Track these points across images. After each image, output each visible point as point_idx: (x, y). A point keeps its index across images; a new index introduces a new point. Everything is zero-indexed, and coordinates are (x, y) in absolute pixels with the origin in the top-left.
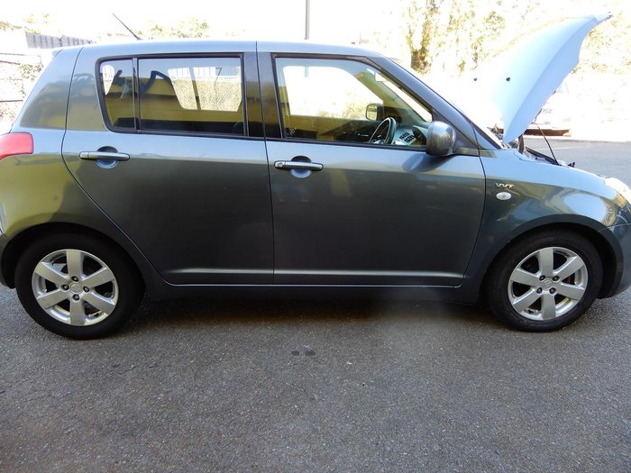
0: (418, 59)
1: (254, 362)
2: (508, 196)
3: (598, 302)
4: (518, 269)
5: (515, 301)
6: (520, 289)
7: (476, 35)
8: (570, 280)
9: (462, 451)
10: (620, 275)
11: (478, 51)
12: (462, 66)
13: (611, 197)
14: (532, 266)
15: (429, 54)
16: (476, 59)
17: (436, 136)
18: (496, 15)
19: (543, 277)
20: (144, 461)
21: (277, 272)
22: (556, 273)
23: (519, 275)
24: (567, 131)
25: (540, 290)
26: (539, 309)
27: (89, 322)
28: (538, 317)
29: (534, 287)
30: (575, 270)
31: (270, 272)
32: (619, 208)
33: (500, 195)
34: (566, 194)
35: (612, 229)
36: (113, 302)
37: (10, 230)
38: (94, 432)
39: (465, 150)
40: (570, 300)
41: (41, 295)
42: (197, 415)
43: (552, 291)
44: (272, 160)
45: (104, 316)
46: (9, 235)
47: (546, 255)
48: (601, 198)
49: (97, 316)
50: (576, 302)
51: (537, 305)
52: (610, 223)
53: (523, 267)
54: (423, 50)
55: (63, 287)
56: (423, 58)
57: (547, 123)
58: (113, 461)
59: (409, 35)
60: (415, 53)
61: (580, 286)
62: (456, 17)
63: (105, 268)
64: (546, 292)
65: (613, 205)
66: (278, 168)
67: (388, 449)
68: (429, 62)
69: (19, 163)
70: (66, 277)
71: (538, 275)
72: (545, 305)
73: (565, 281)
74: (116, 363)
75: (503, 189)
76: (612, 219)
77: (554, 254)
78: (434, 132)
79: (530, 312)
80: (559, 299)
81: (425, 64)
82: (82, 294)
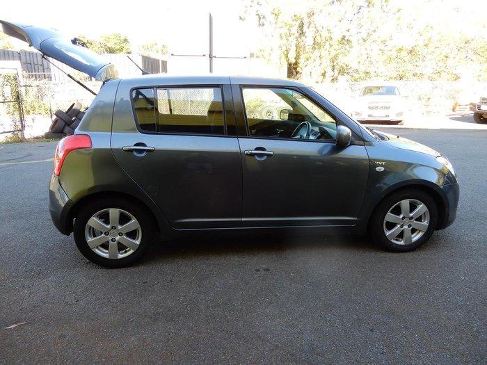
0: (293, 70)
1: (233, 276)
2: (383, 169)
3: (436, 233)
4: (389, 213)
5: (388, 233)
6: (391, 226)
7: (333, 53)
8: (419, 219)
9: (370, 317)
10: (449, 215)
11: (335, 64)
12: (324, 75)
13: (439, 168)
14: (397, 211)
15: (300, 65)
16: (334, 69)
17: (342, 135)
18: (346, 38)
19: (404, 218)
20: (185, 333)
21: (243, 219)
22: (411, 215)
23: (390, 217)
24: (400, 121)
25: (402, 226)
26: (402, 238)
27: (120, 256)
28: (402, 243)
29: (399, 224)
30: (422, 213)
31: (240, 219)
32: (445, 175)
33: (377, 169)
34: (415, 167)
35: (442, 187)
36: (138, 242)
37: (75, 197)
38: (147, 319)
39: (357, 142)
40: (420, 231)
41: (90, 240)
42: (208, 307)
43: (409, 226)
44: (242, 150)
45: (131, 251)
46: (74, 200)
47: (405, 204)
48: (434, 168)
49: (126, 252)
50: (424, 233)
51: (401, 235)
52: (440, 184)
53: (392, 212)
54: (296, 63)
55: (105, 233)
56: (296, 69)
57: (387, 116)
58: (167, 334)
59: (286, 52)
60: (290, 65)
61: (426, 223)
62: (318, 39)
63: (134, 220)
64: (406, 227)
65: (442, 173)
66: (247, 154)
67: (328, 319)
68: (300, 71)
69: (80, 153)
70: (108, 227)
71: (401, 216)
72: (405, 235)
73: (416, 220)
74: (144, 281)
75: (379, 165)
76: (441, 181)
77: (410, 204)
78: (341, 132)
79: (397, 240)
80: (413, 231)
81: (297, 73)
82: (118, 238)
